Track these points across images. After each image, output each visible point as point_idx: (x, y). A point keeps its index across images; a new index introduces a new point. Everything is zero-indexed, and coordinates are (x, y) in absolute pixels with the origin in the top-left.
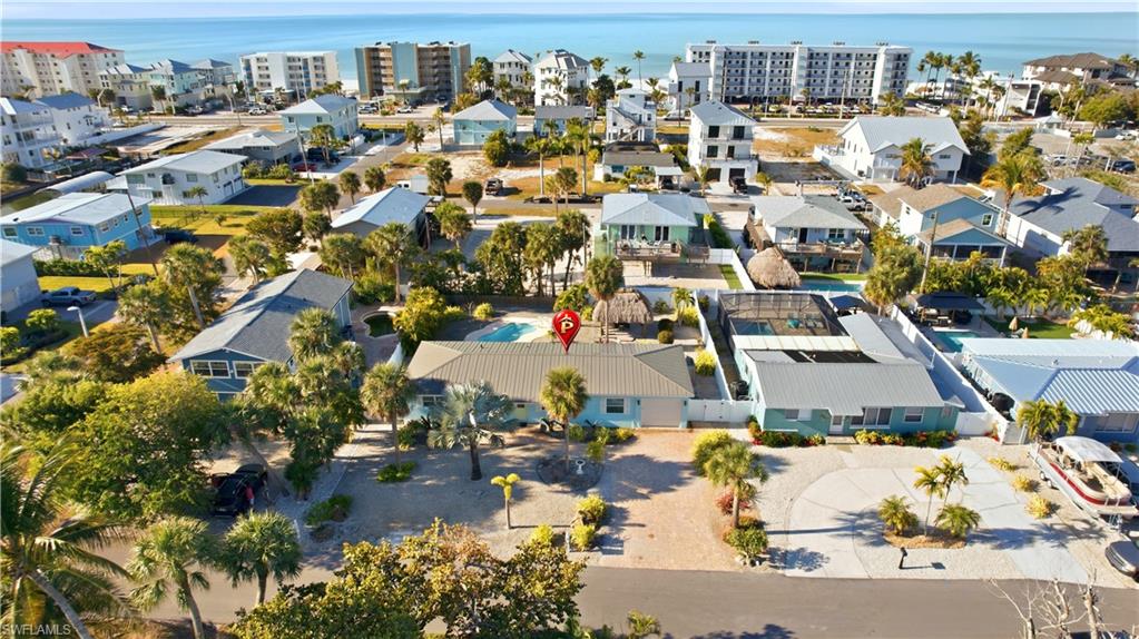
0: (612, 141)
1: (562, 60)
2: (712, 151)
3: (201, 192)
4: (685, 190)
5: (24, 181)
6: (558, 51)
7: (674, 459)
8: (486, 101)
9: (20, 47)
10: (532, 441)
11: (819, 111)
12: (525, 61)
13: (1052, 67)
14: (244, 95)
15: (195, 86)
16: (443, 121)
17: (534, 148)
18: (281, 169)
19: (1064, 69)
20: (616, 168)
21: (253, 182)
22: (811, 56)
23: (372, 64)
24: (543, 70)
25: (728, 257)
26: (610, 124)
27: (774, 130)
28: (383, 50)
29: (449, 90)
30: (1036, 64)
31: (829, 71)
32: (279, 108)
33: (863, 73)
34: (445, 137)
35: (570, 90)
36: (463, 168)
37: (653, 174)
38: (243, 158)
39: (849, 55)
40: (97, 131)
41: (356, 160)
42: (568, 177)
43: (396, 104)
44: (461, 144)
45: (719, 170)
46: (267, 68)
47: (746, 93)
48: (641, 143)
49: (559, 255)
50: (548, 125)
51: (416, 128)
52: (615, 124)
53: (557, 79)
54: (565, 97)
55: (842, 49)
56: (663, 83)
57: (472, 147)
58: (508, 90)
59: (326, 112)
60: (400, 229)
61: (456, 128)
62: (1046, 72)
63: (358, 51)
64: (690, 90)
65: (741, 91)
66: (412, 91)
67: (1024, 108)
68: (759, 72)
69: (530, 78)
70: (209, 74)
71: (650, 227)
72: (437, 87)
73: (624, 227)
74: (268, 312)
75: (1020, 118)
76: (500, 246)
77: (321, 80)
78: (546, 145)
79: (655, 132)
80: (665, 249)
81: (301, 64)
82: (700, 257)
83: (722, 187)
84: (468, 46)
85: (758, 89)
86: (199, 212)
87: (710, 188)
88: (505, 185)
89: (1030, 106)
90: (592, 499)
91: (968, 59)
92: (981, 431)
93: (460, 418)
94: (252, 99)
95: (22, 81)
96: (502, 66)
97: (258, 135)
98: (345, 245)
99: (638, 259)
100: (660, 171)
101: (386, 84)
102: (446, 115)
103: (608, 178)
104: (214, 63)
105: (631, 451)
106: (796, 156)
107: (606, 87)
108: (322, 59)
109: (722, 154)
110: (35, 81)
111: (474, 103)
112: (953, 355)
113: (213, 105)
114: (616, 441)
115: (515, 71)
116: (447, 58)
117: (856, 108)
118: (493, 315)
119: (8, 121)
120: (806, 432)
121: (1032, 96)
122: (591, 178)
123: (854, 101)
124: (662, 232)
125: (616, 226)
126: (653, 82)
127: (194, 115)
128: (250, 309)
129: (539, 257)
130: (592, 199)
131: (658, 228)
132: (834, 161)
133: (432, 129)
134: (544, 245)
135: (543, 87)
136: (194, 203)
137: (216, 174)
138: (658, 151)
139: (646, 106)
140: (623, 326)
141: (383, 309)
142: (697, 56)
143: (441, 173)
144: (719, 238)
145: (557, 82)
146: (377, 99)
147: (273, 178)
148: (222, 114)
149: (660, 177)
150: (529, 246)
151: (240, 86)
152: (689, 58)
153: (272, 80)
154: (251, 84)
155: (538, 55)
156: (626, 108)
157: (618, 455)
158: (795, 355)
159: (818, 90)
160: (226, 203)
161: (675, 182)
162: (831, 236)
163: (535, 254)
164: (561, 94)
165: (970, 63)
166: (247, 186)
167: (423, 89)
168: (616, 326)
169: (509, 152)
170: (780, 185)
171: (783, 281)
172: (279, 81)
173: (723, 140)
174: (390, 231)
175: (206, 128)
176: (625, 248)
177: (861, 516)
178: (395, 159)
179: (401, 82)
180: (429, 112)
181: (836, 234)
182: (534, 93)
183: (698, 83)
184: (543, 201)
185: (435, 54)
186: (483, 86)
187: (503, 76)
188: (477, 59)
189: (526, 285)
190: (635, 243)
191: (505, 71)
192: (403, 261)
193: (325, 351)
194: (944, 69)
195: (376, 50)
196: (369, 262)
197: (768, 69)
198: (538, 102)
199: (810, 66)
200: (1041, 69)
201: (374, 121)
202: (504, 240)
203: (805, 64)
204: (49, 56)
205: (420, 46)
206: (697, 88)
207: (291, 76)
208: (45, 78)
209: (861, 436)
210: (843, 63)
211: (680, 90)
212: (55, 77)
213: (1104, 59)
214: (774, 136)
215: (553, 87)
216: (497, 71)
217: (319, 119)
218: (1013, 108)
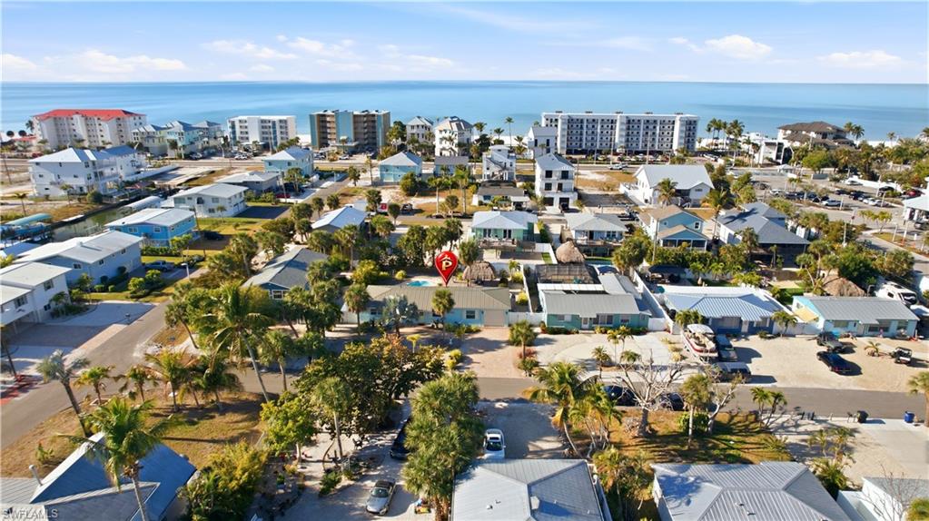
0: (486, 180)
1: (454, 125)
2: (548, 187)
3: (222, 209)
4: (529, 211)
5: (101, 203)
6: (452, 118)
7: (498, 339)
8: (401, 153)
9: (77, 113)
10: (426, 331)
11: (633, 159)
12: (428, 124)
13: (796, 131)
14: (228, 145)
15: (196, 139)
16: (372, 166)
17: (433, 184)
18: (269, 196)
19: (804, 133)
20: (487, 197)
21: (250, 204)
22: (629, 122)
23: (321, 125)
24: (441, 131)
25: (547, 248)
26: (485, 169)
27: (598, 173)
28: (329, 116)
29: (375, 144)
30: (785, 128)
31: (641, 132)
32: (255, 155)
33: (666, 133)
34: (374, 177)
35: (459, 145)
36: (387, 196)
37: (509, 201)
38: (245, 188)
39: (655, 121)
40: (137, 170)
41: (315, 191)
42: (453, 201)
43: (338, 153)
44: (385, 181)
45: (552, 199)
46: (246, 127)
47: (584, 147)
48: (505, 182)
49: (445, 244)
50: (442, 169)
51: (355, 170)
52: (488, 169)
53: (450, 137)
54: (456, 149)
55: (651, 117)
56: (525, 140)
57: (391, 183)
58: (417, 145)
59: (293, 159)
60: (355, 227)
61: (381, 171)
62: (791, 135)
63: (311, 116)
64: (542, 146)
65: (581, 146)
66: (349, 144)
67: (774, 158)
68: (593, 132)
69: (432, 136)
70: (205, 131)
71: (500, 230)
72: (366, 142)
73: (485, 230)
74: (287, 268)
75: (771, 165)
76: (411, 238)
77: (284, 136)
78: (440, 182)
79: (515, 174)
80: (509, 243)
81: (271, 124)
82: (530, 248)
83: (555, 209)
84: (389, 113)
85: (592, 145)
86: (221, 221)
87: (545, 209)
88: (414, 207)
89: (778, 157)
90: (457, 352)
91: (735, 124)
92: (662, 329)
93: (392, 310)
94: (235, 149)
95: (75, 136)
96: (413, 127)
97: (252, 174)
98: (324, 237)
99: (492, 248)
100: (514, 199)
101: (330, 139)
102: (373, 161)
103: (481, 203)
104: (209, 123)
105: (476, 336)
106: (608, 190)
107: (484, 143)
108: (286, 121)
109: (554, 188)
110: (85, 136)
111: (393, 154)
112: (658, 295)
113: (209, 153)
114: (470, 331)
115: (422, 131)
116: (374, 121)
117: (660, 158)
118: (406, 277)
119: (90, 164)
120: (569, 328)
121: (779, 150)
122: (470, 204)
123: (660, 153)
124: (507, 233)
125: (480, 229)
126: (520, 139)
127: (196, 159)
128: (275, 267)
129: (433, 244)
130: (468, 216)
131: (505, 231)
132: (631, 193)
133: (365, 171)
134: (435, 237)
135: (441, 143)
136: (217, 215)
137: (230, 199)
138: (515, 186)
139: (509, 157)
140: (480, 282)
141: (342, 274)
142: (549, 121)
143: (375, 198)
144: (545, 237)
145: (451, 140)
146: (324, 150)
147: (264, 201)
148: (215, 159)
149: (514, 203)
150: (427, 238)
151: (225, 139)
152: (543, 123)
153: (250, 136)
154: (235, 138)
155: (438, 120)
156: (495, 159)
157: (470, 338)
158: (568, 292)
159: (634, 145)
160: (235, 217)
161: (524, 206)
162: (608, 236)
163: (431, 242)
164: (454, 147)
165: (736, 128)
166: (247, 206)
167: (357, 143)
168: (476, 283)
169: (417, 186)
170: (592, 208)
171: (574, 260)
172: (255, 137)
173: (555, 179)
174: (349, 229)
175: (207, 169)
176: (485, 242)
177: (587, 360)
178: (341, 190)
179: (341, 138)
180: (361, 159)
181: (611, 235)
182: (434, 146)
183: (548, 141)
184: (438, 217)
185: (365, 119)
186: (400, 141)
187: (413, 134)
188: (395, 123)
189: (426, 261)
190: (492, 239)
191: (415, 131)
192: (356, 246)
193: (325, 280)
194: (722, 131)
195: (324, 116)
196: (335, 247)
197: (599, 131)
198: (437, 153)
199: (628, 129)
200: (789, 132)
201: (324, 165)
202: (413, 235)
203: (624, 127)
204: (96, 119)
205: (356, 113)
206: (548, 144)
207: (263, 133)
208: (91, 134)
209: (598, 330)
210: (651, 127)
211: (536, 145)
212: (99, 133)
213: (830, 126)
214: (597, 177)
215: (448, 143)
216: (409, 131)
217: (289, 164)
218: (767, 158)
